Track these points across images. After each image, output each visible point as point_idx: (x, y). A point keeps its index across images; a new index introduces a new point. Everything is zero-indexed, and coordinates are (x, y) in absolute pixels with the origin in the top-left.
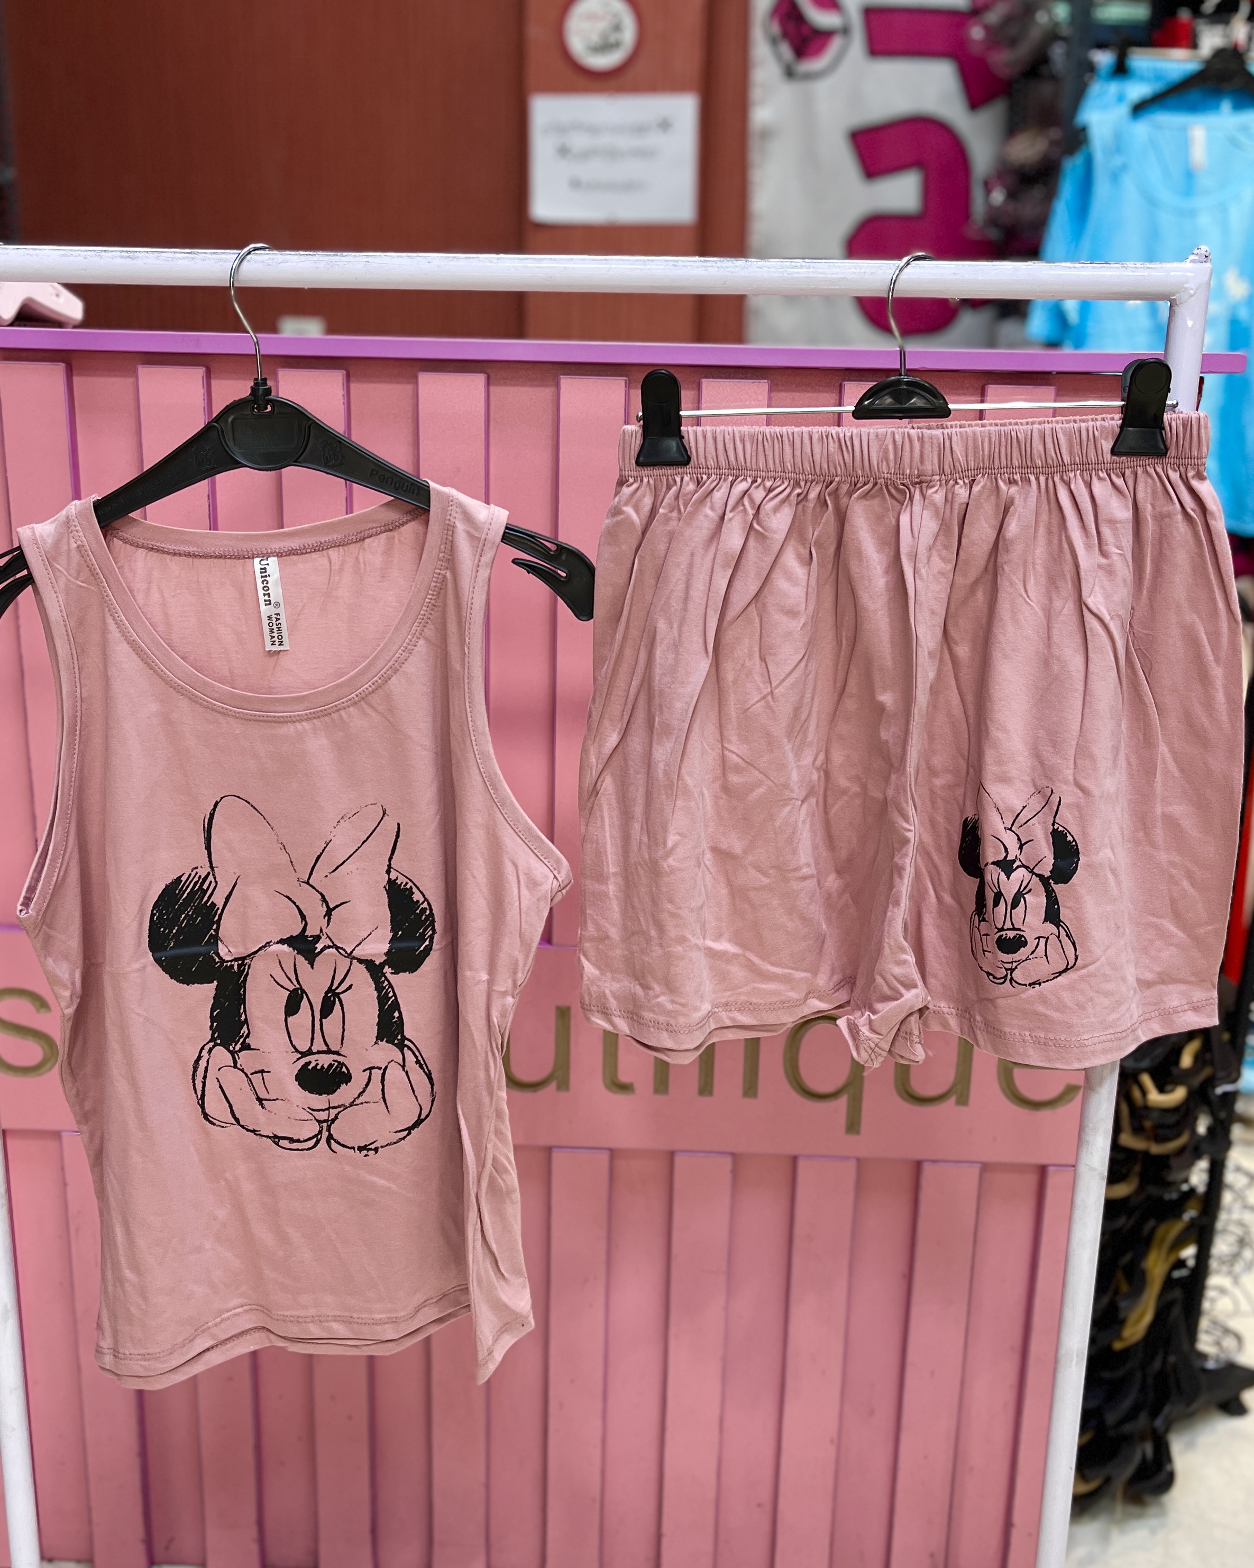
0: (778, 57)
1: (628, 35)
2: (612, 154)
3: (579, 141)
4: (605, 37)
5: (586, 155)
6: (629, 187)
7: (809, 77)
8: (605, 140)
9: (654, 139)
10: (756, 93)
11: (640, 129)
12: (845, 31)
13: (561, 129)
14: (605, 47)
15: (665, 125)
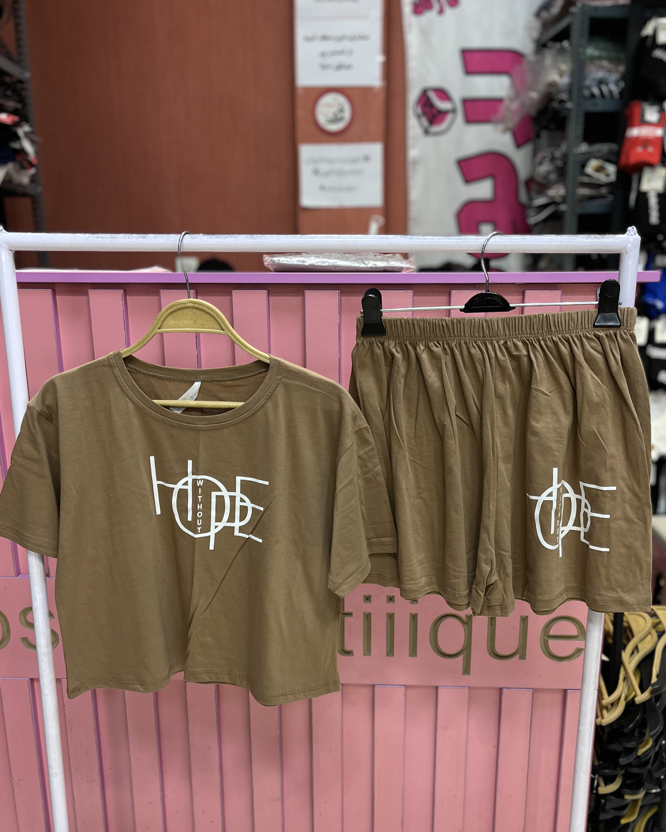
0: (421, 124)
1: (347, 114)
2: (340, 173)
3: (324, 167)
4: (335, 115)
5: (328, 174)
6: (350, 189)
7: (437, 134)
8: (337, 166)
9: (361, 166)
10: (410, 142)
11: (354, 161)
12: (454, 111)
13: (315, 161)
14: (335, 120)
15: (367, 158)
